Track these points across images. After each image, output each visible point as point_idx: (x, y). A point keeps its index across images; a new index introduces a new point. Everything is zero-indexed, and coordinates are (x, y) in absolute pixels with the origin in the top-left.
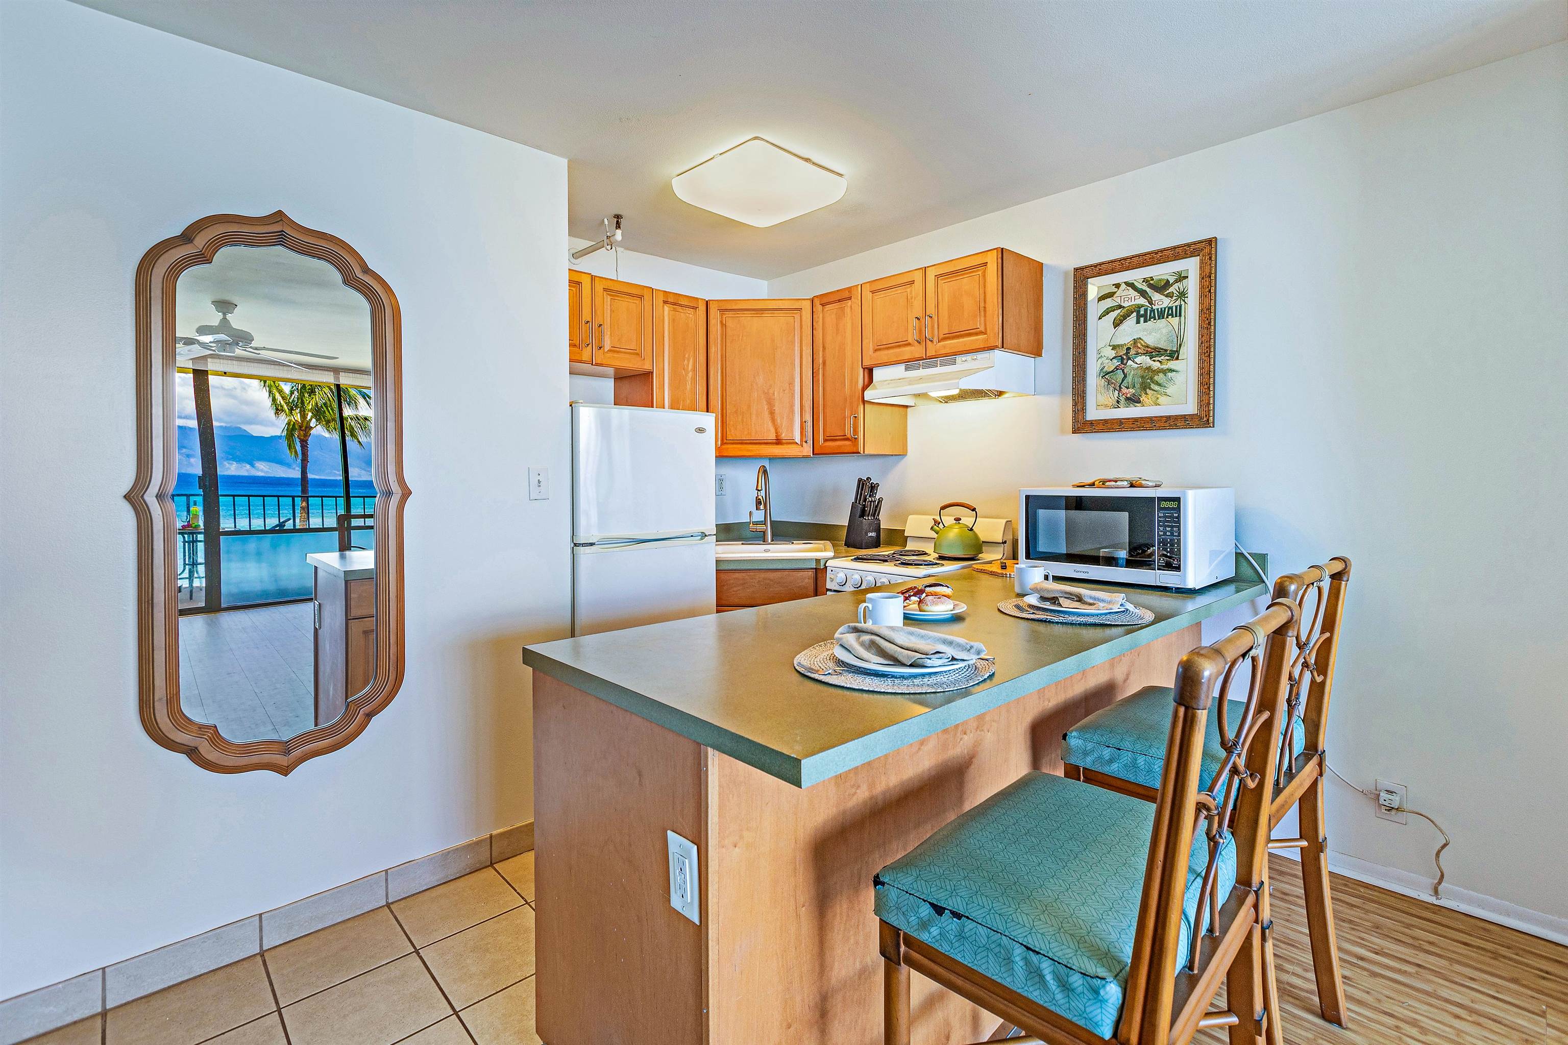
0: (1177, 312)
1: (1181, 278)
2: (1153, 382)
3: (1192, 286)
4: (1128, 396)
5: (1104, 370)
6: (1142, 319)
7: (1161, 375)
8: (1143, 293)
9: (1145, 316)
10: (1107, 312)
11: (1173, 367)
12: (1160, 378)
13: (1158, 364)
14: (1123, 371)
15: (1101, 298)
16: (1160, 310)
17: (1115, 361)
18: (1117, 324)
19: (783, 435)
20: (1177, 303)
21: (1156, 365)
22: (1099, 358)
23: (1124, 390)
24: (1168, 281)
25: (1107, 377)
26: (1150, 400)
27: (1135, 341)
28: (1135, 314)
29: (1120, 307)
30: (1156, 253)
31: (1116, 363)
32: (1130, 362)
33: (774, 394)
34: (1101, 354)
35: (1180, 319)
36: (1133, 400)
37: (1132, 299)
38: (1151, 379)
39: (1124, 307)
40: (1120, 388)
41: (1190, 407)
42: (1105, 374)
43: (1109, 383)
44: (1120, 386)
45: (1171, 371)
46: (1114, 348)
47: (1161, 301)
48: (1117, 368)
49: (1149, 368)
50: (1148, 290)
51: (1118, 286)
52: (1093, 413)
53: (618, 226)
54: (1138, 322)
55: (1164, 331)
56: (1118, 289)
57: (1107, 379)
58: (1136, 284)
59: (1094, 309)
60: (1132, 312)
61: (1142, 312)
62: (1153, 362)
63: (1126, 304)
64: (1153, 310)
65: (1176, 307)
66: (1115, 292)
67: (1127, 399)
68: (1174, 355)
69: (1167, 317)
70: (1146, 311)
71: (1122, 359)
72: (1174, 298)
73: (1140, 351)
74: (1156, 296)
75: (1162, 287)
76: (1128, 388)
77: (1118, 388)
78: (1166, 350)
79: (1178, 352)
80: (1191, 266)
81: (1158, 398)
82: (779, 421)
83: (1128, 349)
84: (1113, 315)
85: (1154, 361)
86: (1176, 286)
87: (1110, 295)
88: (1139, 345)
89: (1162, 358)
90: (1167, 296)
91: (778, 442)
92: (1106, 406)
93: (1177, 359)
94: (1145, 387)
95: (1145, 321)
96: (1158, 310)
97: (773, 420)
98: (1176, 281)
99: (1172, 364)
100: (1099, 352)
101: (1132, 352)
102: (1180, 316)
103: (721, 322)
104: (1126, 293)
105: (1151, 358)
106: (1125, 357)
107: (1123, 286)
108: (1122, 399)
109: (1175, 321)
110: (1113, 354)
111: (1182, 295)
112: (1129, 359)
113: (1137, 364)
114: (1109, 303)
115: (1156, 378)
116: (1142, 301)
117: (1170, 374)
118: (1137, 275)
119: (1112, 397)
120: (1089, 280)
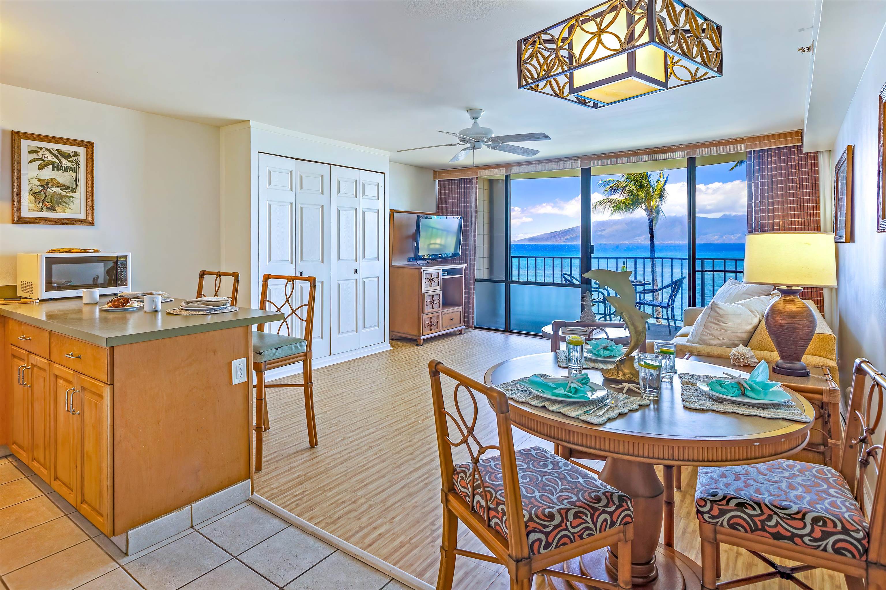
0: (75, 170)
1: (76, 155)
2: (62, 201)
3: (82, 159)
4: (48, 206)
5: (33, 191)
6: (56, 169)
7: (67, 198)
8: (56, 156)
9: (57, 168)
10: (34, 160)
11: (73, 196)
12: (66, 200)
13: (65, 193)
14: (45, 194)
15: (30, 152)
17: (39, 187)
18: (40, 168)
20: (75, 166)
21: (64, 193)
22: (29, 184)
23: (46, 203)
24: (69, 154)
25: (35, 194)
26: (61, 210)
27: (52, 179)
28: (51, 166)
29: (42, 160)
30: (65, 140)
31: (40, 188)
32: (49, 189)
34: (31, 182)
35: (76, 174)
36: (52, 209)
37: (49, 158)
38: (62, 199)
39: (44, 160)
40: (43, 202)
41: (82, 215)
42: (32, 193)
43: (36, 198)
45: (72, 197)
46: (39, 180)
47: (66, 163)
48: (41, 191)
49: (60, 194)
50: (59, 155)
51: (41, 148)
52: (25, 213)
54: (53, 170)
55: (68, 178)
56: (41, 150)
57: (35, 196)
58: (51, 150)
59: (25, 157)
60: (50, 165)
61: (56, 166)
63: (46, 159)
64: (61, 166)
65: (74, 168)
66: (39, 151)
67: (47, 208)
68: (74, 190)
69: (70, 171)
70: (58, 165)
71: (44, 187)
72: (73, 163)
73: (55, 185)
74: (63, 160)
75: (67, 156)
76: (48, 202)
78: (69, 187)
79: (75, 189)
80: (81, 151)
81: (65, 210)
83: (48, 183)
84: (38, 163)
85: (63, 191)
86: (74, 158)
87: (37, 152)
88: (54, 182)
89: (67, 190)
90: (69, 161)
92: (34, 210)
93: (75, 192)
94: (59, 203)
95: (58, 170)
96: (64, 166)
98: (74, 156)
99: (73, 194)
100: (29, 180)
101: (50, 184)
102: (76, 172)
104: (45, 153)
105: (61, 189)
106: (46, 186)
107: (44, 150)
108: (45, 208)
109: (74, 174)
110: (38, 183)
111: (77, 163)
112: (48, 188)
113: (53, 191)
114: (35, 156)
115: (64, 199)
116: (55, 160)
117: (72, 199)
118: (53, 146)
119: (38, 205)
120: (22, 140)
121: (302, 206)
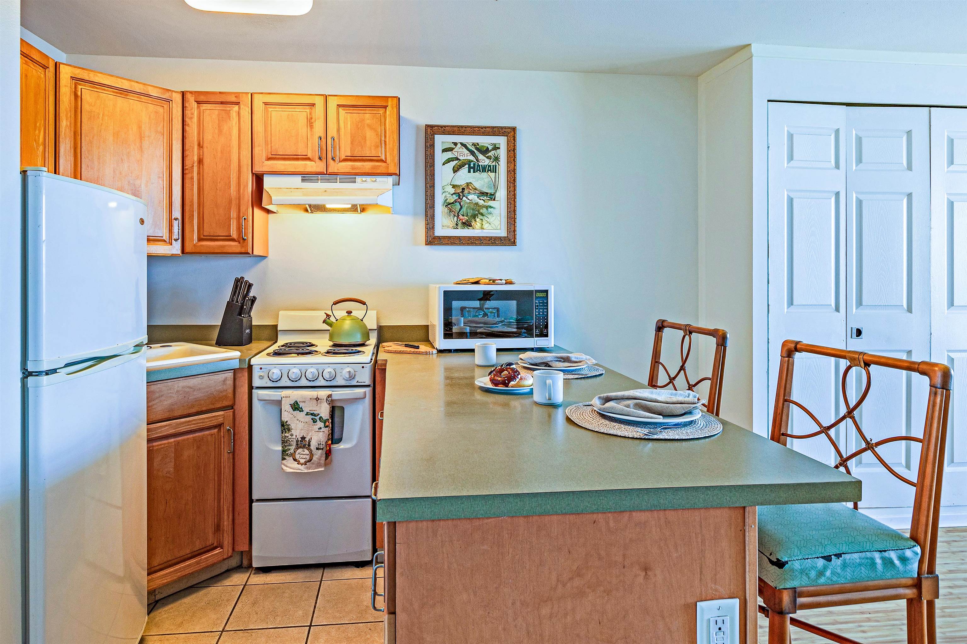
0: (493, 170)
1: (496, 148)
2: (479, 213)
3: (503, 153)
4: (464, 221)
5: (447, 201)
6: (472, 170)
7: (485, 209)
8: (472, 153)
9: (474, 168)
10: (449, 161)
11: (492, 205)
12: (483, 211)
14: (460, 204)
15: (444, 151)
17: (454, 196)
18: (456, 170)
20: (494, 164)
21: (481, 202)
22: (444, 192)
23: (461, 217)
24: (488, 148)
26: (478, 226)
27: (468, 184)
28: (467, 166)
29: (457, 159)
30: (482, 128)
31: (455, 197)
32: (464, 198)
34: (445, 190)
35: (495, 175)
36: (467, 224)
37: (466, 156)
38: (478, 211)
39: (460, 160)
40: (458, 215)
41: (503, 233)
42: (448, 205)
43: (451, 211)
44: (458, 214)
45: (491, 207)
46: (454, 186)
47: (484, 161)
48: (456, 201)
49: (477, 204)
50: (476, 151)
51: (455, 144)
52: (439, 232)
54: (469, 172)
55: (486, 180)
56: (456, 146)
57: (449, 208)
58: (467, 145)
59: (440, 157)
60: (466, 164)
61: (472, 165)
62: (479, 200)
63: (461, 158)
64: (479, 166)
65: (493, 166)
66: (454, 148)
67: (464, 224)
68: (492, 197)
69: (488, 172)
70: (474, 165)
71: (459, 195)
72: (492, 160)
73: (471, 191)
74: (481, 157)
75: (485, 151)
76: (463, 216)
77: (457, 215)
78: (487, 193)
79: (494, 195)
80: (502, 141)
81: (483, 225)
83: (463, 189)
84: (453, 164)
85: (480, 199)
86: (493, 152)
87: (451, 149)
88: (471, 188)
89: (485, 198)
90: (487, 158)
92: (448, 227)
93: (494, 200)
94: (474, 217)
95: (474, 172)
96: (482, 165)
98: (493, 149)
99: (491, 203)
100: (443, 188)
101: (466, 191)
102: (496, 172)
104: (461, 150)
105: (478, 197)
106: (461, 194)
107: (459, 145)
108: (460, 223)
109: (492, 175)
110: (453, 191)
111: (497, 159)
112: (464, 196)
113: (469, 200)
114: (449, 155)
115: (481, 211)
116: (471, 158)
117: (490, 209)
118: (469, 140)
119: (453, 221)
120: (436, 136)
121: (861, 197)
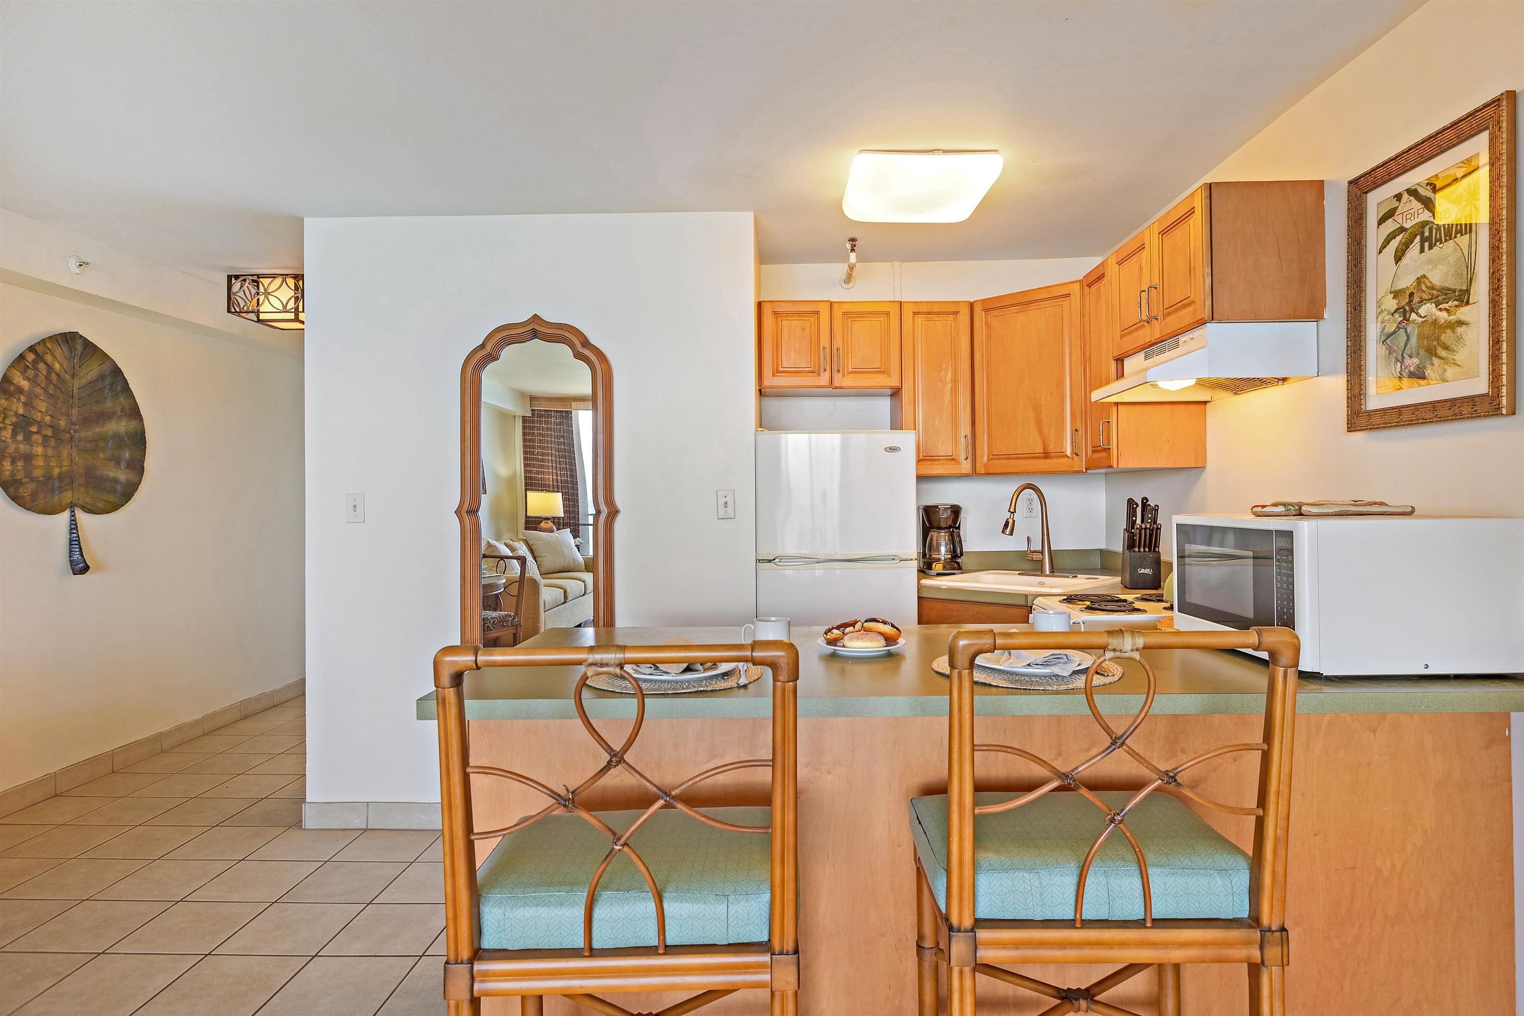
0: (1469, 226)
2: (1439, 344)
4: (1412, 369)
5: (1385, 331)
6: (1426, 245)
7: (1449, 331)
8: (1427, 204)
9: (1429, 239)
10: (1388, 240)
11: (1463, 318)
13: (1444, 314)
15: (1381, 221)
16: (1446, 226)
17: (1397, 315)
18: (1398, 257)
19: (1051, 447)
20: (1468, 211)
21: (1443, 317)
22: (1380, 313)
23: (1408, 361)
24: (1457, 178)
25: (1388, 341)
26: (1436, 375)
27: (1419, 281)
28: (1418, 238)
29: (1402, 229)
32: (1413, 316)
33: (1041, 399)
34: (1383, 307)
35: (1470, 237)
37: (1415, 217)
38: (1438, 339)
39: (1406, 230)
40: (1403, 358)
41: (1479, 385)
44: (1402, 355)
45: (1461, 323)
46: (1396, 294)
47: (1448, 212)
49: (1435, 322)
50: (1431, 195)
51: (1399, 197)
52: (1373, 399)
53: (853, 250)
54: (1422, 250)
55: (1452, 259)
56: (1400, 202)
57: (1388, 345)
58: (1419, 189)
59: (1373, 239)
60: (1416, 236)
61: (1426, 234)
62: (1438, 313)
63: (1407, 225)
64: (1438, 229)
65: (1467, 217)
66: (1397, 208)
68: (1463, 298)
69: (1456, 237)
70: (1430, 230)
72: (1464, 203)
73: (1425, 296)
74: (1441, 206)
75: (1449, 188)
77: (1400, 358)
78: (1454, 291)
79: (1468, 291)
81: (1445, 371)
82: (1046, 430)
83: (1411, 295)
84: (1395, 243)
85: (1440, 310)
86: (1466, 183)
87: (1391, 214)
88: (1423, 288)
89: (1450, 304)
90: (1454, 202)
91: (1046, 455)
92: (1388, 387)
93: (1468, 303)
94: (1431, 353)
95: (1430, 248)
97: (1040, 430)
98: (1467, 176)
99: (1462, 313)
100: (1379, 303)
101: (1416, 299)
102: (1472, 231)
103: (986, 323)
104: (1408, 206)
105: (1436, 307)
106: (1407, 308)
107: (1405, 196)
109: (1464, 243)
111: (1475, 196)
112: (1412, 310)
113: (1421, 317)
114: (1390, 226)
115: (1443, 337)
116: (1426, 215)
117: (1459, 330)
119: (1394, 372)
120: (1368, 196)
